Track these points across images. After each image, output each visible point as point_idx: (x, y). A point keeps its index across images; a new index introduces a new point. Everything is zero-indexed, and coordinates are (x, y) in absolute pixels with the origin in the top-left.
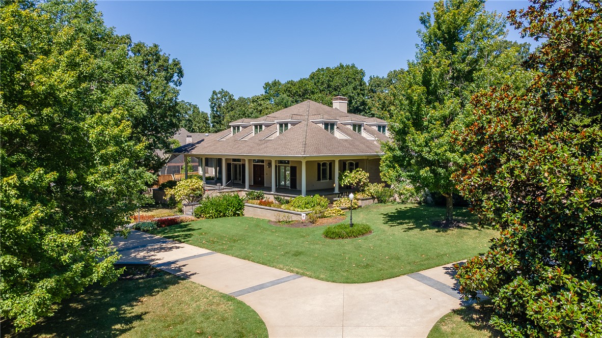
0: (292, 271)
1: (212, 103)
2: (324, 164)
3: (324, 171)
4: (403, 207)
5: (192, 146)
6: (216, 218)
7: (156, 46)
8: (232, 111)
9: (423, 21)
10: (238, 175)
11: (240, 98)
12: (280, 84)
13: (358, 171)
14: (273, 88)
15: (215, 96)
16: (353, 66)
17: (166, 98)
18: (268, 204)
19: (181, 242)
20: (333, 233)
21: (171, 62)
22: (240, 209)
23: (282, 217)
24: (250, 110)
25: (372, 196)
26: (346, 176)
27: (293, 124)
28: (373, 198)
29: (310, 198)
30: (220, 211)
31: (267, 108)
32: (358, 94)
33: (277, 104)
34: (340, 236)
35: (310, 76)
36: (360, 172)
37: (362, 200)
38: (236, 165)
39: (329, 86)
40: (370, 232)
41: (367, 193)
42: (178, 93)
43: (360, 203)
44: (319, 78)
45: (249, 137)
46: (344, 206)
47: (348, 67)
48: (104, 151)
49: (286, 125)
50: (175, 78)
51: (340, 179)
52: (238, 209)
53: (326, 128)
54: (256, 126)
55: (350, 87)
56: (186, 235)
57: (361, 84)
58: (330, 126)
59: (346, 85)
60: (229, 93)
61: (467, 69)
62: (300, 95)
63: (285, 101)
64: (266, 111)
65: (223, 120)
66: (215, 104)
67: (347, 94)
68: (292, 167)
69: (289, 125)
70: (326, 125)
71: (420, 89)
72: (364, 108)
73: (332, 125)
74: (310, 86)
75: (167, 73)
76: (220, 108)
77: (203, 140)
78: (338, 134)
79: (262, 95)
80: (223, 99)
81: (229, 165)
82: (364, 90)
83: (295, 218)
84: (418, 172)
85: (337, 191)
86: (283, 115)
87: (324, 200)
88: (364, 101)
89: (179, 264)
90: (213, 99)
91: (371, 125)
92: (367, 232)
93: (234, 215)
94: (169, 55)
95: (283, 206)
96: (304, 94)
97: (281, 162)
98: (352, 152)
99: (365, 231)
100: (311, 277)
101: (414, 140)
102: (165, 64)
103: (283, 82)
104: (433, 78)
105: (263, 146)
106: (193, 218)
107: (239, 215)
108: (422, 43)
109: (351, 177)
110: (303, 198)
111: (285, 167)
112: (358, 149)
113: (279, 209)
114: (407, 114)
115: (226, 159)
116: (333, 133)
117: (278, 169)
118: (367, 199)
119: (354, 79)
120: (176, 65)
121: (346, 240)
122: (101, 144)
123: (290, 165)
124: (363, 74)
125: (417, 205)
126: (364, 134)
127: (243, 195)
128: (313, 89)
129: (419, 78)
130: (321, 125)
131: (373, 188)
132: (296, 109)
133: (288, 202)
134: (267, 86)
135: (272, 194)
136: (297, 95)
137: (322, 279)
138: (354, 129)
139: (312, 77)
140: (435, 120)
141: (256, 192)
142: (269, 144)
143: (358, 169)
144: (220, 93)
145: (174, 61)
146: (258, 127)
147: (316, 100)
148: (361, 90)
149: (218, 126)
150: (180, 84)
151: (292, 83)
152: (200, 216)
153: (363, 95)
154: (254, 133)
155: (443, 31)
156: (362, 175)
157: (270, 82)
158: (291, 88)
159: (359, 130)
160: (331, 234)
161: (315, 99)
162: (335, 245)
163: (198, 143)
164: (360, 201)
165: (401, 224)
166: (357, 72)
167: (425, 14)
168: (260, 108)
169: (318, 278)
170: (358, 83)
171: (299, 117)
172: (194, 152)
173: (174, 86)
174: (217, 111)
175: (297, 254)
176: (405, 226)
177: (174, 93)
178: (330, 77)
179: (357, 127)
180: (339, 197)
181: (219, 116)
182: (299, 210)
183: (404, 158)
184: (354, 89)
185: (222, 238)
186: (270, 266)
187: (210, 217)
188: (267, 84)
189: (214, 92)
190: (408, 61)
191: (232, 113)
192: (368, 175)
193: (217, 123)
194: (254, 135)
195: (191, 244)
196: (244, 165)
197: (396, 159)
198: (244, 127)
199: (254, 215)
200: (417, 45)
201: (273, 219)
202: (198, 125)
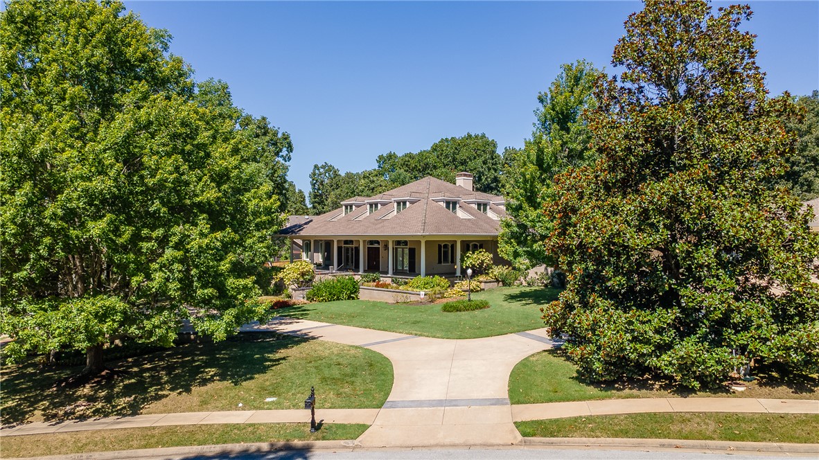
0: (411, 334)
1: (313, 180)
2: (446, 246)
3: (446, 253)
4: (528, 289)
5: (300, 227)
6: (329, 301)
7: (264, 119)
8: (337, 189)
9: (541, 100)
10: (350, 261)
11: (347, 174)
12: (396, 157)
13: (480, 252)
14: (387, 162)
15: (317, 171)
16: (483, 136)
17: (276, 175)
18: (385, 285)
19: (299, 319)
20: (451, 307)
21: (280, 135)
22: (355, 292)
23: (401, 298)
24: (360, 188)
25: (496, 279)
26: (468, 257)
27: (412, 202)
28: (497, 281)
29: (429, 279)
30: (334, 294)
31: (381, 186)
32: (489, 169)
33: (393, 181)
34: (458, 310)
35: (432, 147)
36: (483, 253)
37: (485, 282)
38: (347, 249)
39: (454, 159)
40: (488, 307)
41: (491, 275)
42: (287, 169)
43: (482, 285)
44: (442, 150)
45: (364, 216)
46: (466, 288)
47: (476, 137)
48: (258, 220)
49: (404, 203)
50: (284, 152)
51: (462, 260)
52: (353, 292)
53: (448, 207)
54: (371, 205)
55: (479, 161)
56: (303, 314)
57: (492, 157)
58: (452, 205)
59: (475, 158)
60: (333, 168)
61: (579, 148)
62: (419, 170)
63: (402, 177)
64: (380, 189)
65: (327, 200)
66: (317, 181)
67: (475, 169)
68: (410, 249)
69: (408, 203)
70: (448, 203)
71: (532, 168)
72: (497, 186)
73: (455, 203)
74: (432, 160)
75: (276, 148)
76: (322, 185)
77: (311, 221)
78: (461, 214)
79: (375, 170)
80: (327, 174)
81: (340, 249)
82: (496, 164)
83: (413, 298)
84: (532, 247)
85: (458, 273)
86: (400, 193)
87: (444, 281)
88: (496, 178)
89: (304, 332)
90: (314, 174)
91: (498, 205)
92: (485, 307)
93: (348, 299)
94: (279, 128)
95: (401, 288)
96: (424, 169)
97: (398, 243)
98: (474, 232)
99: (483, 306)
100: (428, 336)
101: (527, 217)
102: (275, 139)
103: (400, 154)
104: (545, 158)
105: (381, 225)
106: (305, 301)
107: (353, 298)
108: (539, 122)
109: (474, 258)
110: (422, 279)
111: (403, 249)
112: (481, 229)
113: (397, 290)
114: (522, 191)
115: (338, 241)
116: (455, 213)
117: (395, 251)
118: (490, 282)
119: (484, 151)
120: (286, 139)
121: (463, 313)
122: (256, 214)
123: (408, 247)
124: (495, 146)
125: (543, 287)
126: (490, 214)
127: (357, 278)
128: (435, 162)
129: (533, 157)
130: (442, 203)
131: (497, 270)
132: (414, 186)
133: (406, 283)
134: (381, 159)
135: (389, 277)
136: (417, 170)
137: (438, 337)
138: (479, 209)
139: (434, 149)
140: (548, 197)
141: (372, 275)
142: (386, 223)
143: (481, 250)
144: (323, 167)
145: (284, 135)
146: (373, 206)
147: (438, 177)
148: (493, 164)
149: (319, 207)
150: (290, 159)
151: (411, 156)
152: (313, 299)
153: (495, 170)
154: (368, 213)
155: (557, 112)
156: (485, 257)
157: (385, 155)
158: (409, 161)
159: (485, 210)
160: (448, 309)
161: (438, 175)
162: (452, 316)
163: (306, 224)
164: (483, 284)
165: (520, 301)
166: (487, 143)
167: (543, 93)
168: (372, 186)
169: (434, 337)
170: (488, 156)
171: (418, 195)
172: (302, 233)
173: (283, 162)
174: (319, 189)
175: (415, 323)
176: (524, 302)
177: (283, 169)
178: (456, 149)
179: (482, 206)
180: (460, 280)
181: (321, 195)
182: (418, 290)
183: (521, 234)
184: (485, 163)
185: (340, 315)
186: (390, 331)
187: (322, 300)
188: (381, 157)
189: (316, 167)
190: (525, 139)
191: (338, 192)
192: (491, 256)
193: (319, 204)
194: (368, 214)
195: (309, 320)
196: (357, 249)
197: (513, 235)
198: (358, 206)
199: (371, 298)
200: (534, 124)
201: (391, 301)
202: (294, 206)
